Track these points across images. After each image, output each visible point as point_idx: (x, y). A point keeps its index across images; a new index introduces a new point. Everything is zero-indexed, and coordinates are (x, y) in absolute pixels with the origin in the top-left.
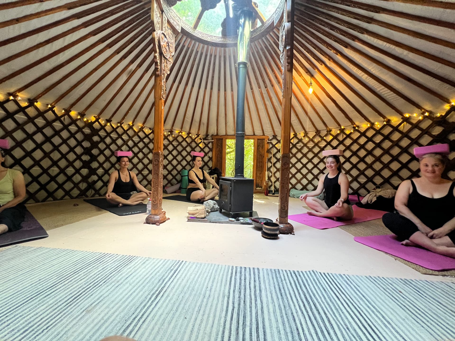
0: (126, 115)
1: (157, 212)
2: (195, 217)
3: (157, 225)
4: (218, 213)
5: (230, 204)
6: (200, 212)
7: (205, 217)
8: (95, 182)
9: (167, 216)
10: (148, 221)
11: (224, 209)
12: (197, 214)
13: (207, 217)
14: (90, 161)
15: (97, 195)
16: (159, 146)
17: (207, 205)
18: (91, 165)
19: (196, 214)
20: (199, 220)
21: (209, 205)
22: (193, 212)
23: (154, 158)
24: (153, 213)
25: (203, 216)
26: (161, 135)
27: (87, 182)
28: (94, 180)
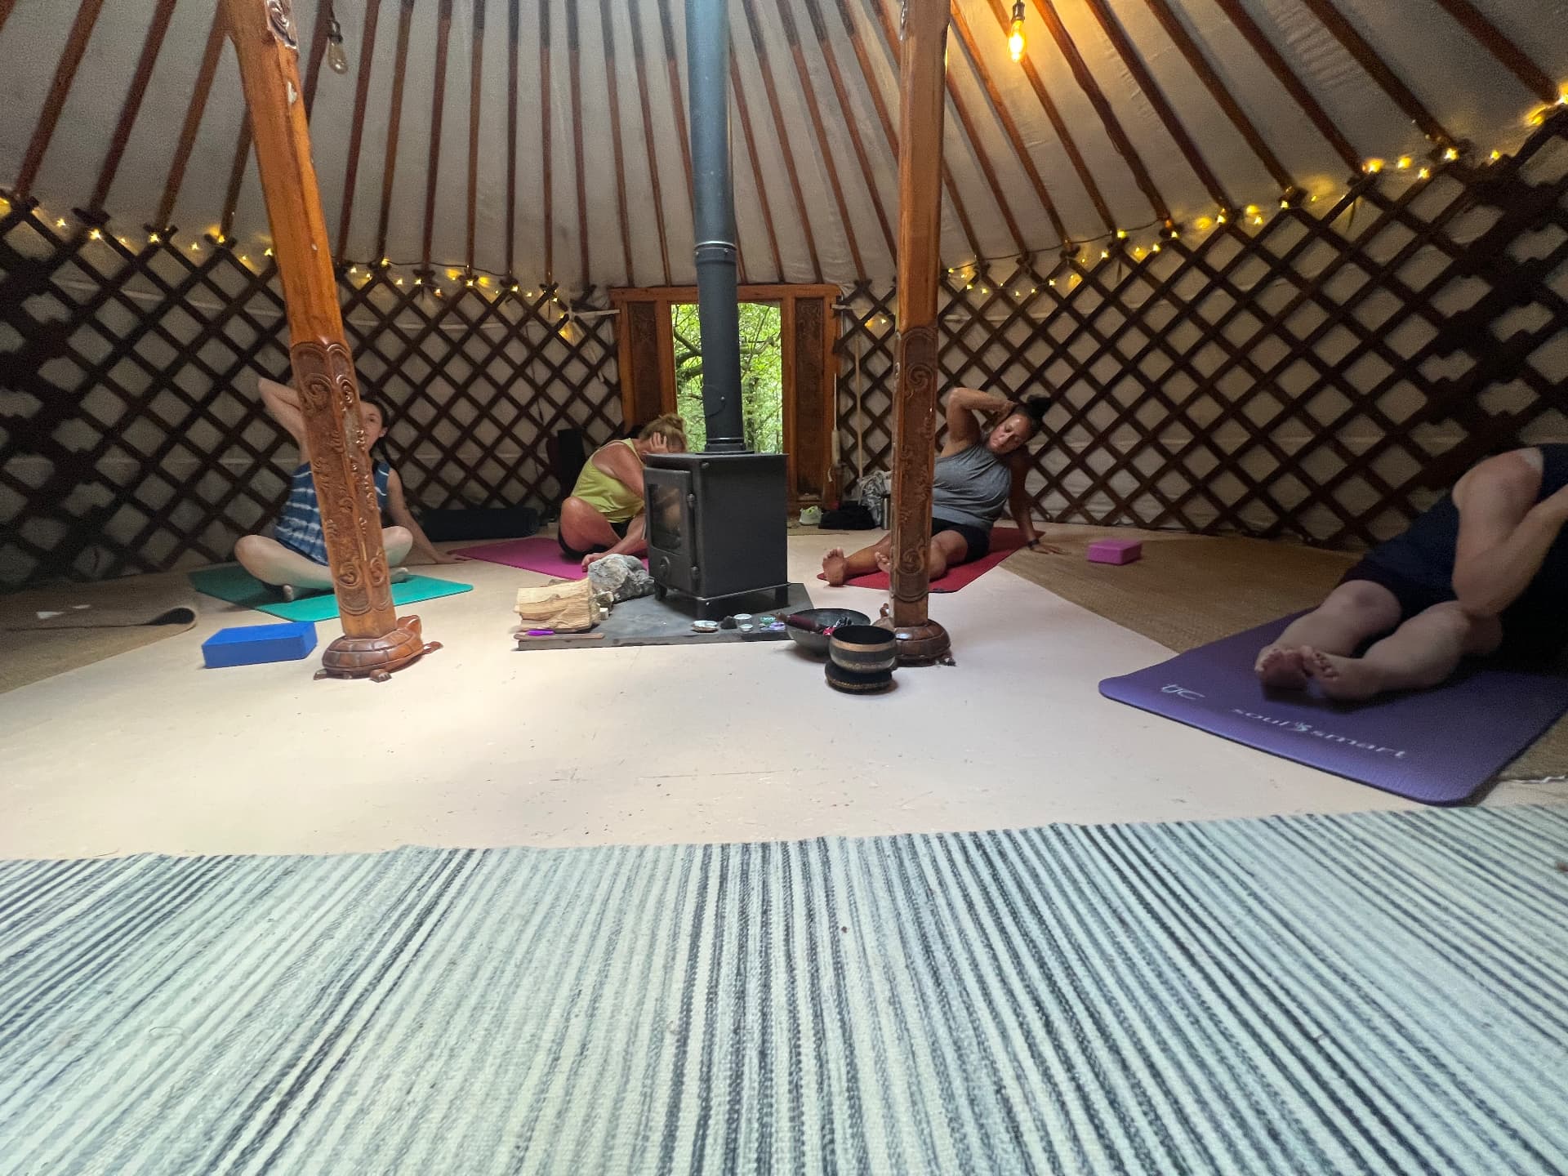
1: (369, 623)
2: (548, 629)
3: (377, 679)
4: (649, 605)
5: (695, 564)
6: (571, 607)
7: (594, 626)
8: (103, 514)
9: (428, 635)
10: (337, 666)
11: (673, 588)
12: (560, 617)
13: (604, 625)
15: (132, 570)
16: (316, 312)
17: (604, 574)
19: (552, 615)
20: (568, 641)
21: (611, 575)
22: (540, 609)
23: (304, 376)
24: (354, 631)
25: (584, 621)
26: (315, 253)
27: (63, 516)
28: (95, 507)
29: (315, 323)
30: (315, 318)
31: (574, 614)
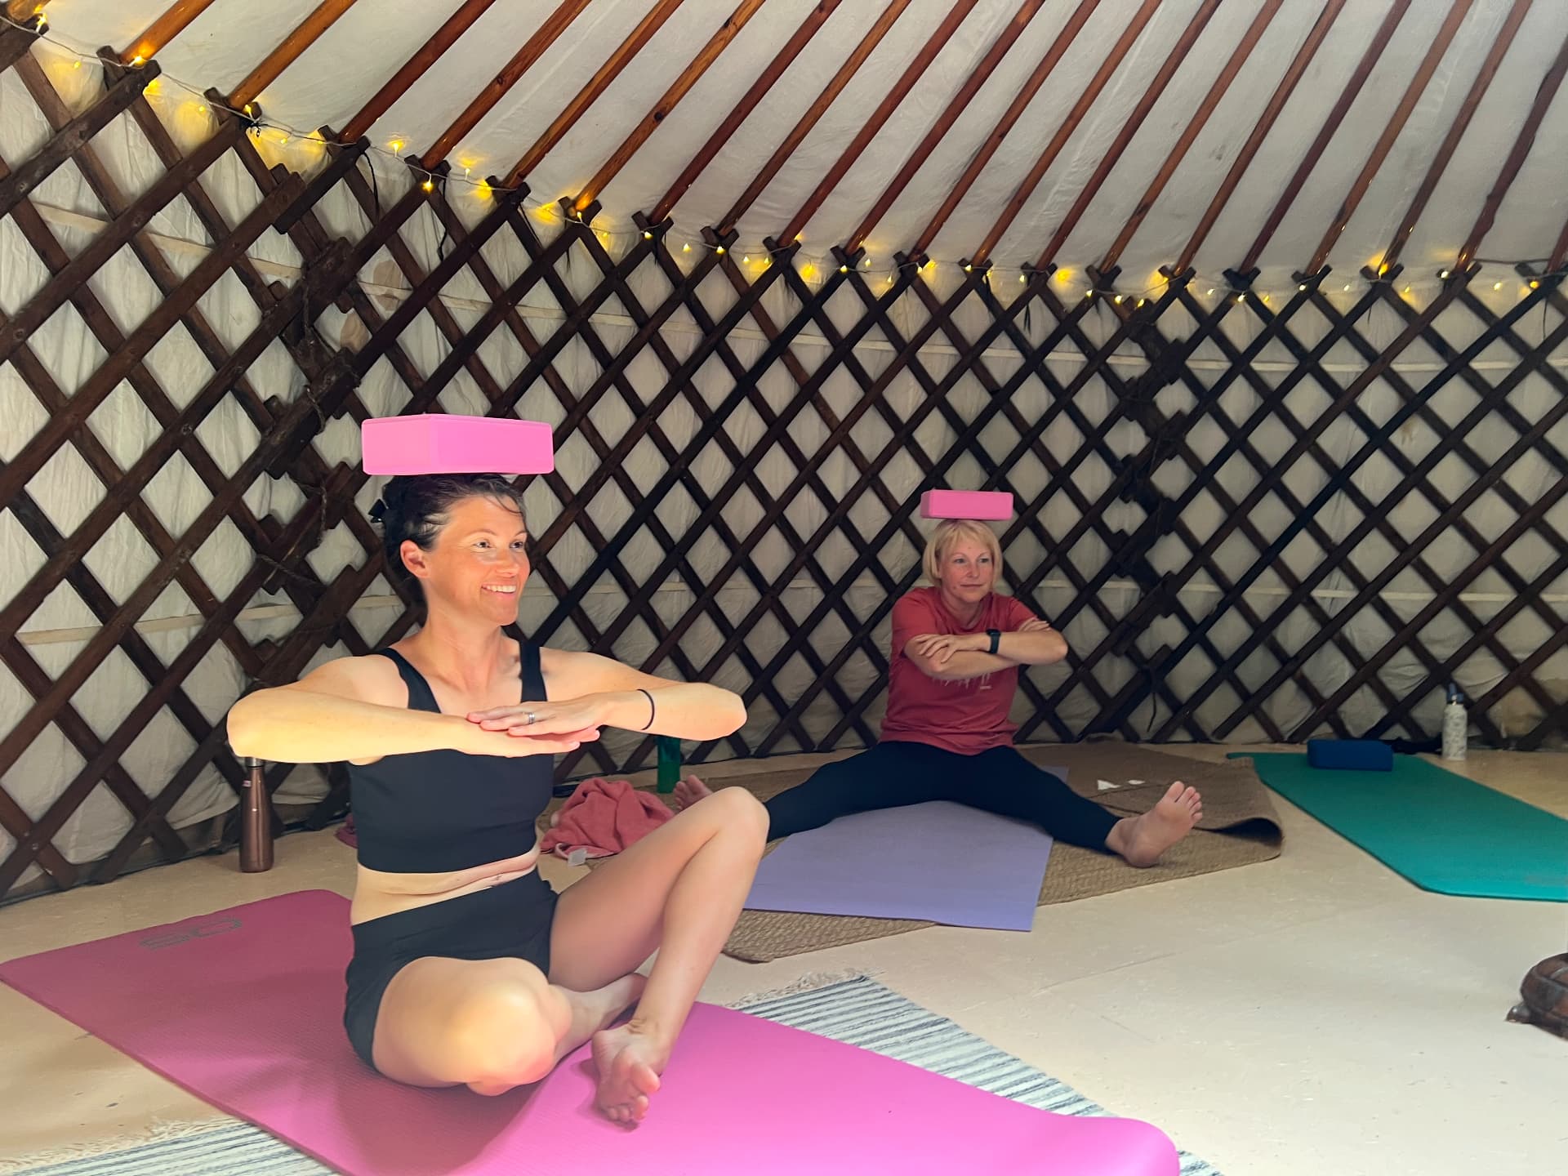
8: (1172, 657)
14: (1148, 536)
15: (1182, 735)
18: (1147, 555)
27: (1134, 655)
28: (1165, 646)
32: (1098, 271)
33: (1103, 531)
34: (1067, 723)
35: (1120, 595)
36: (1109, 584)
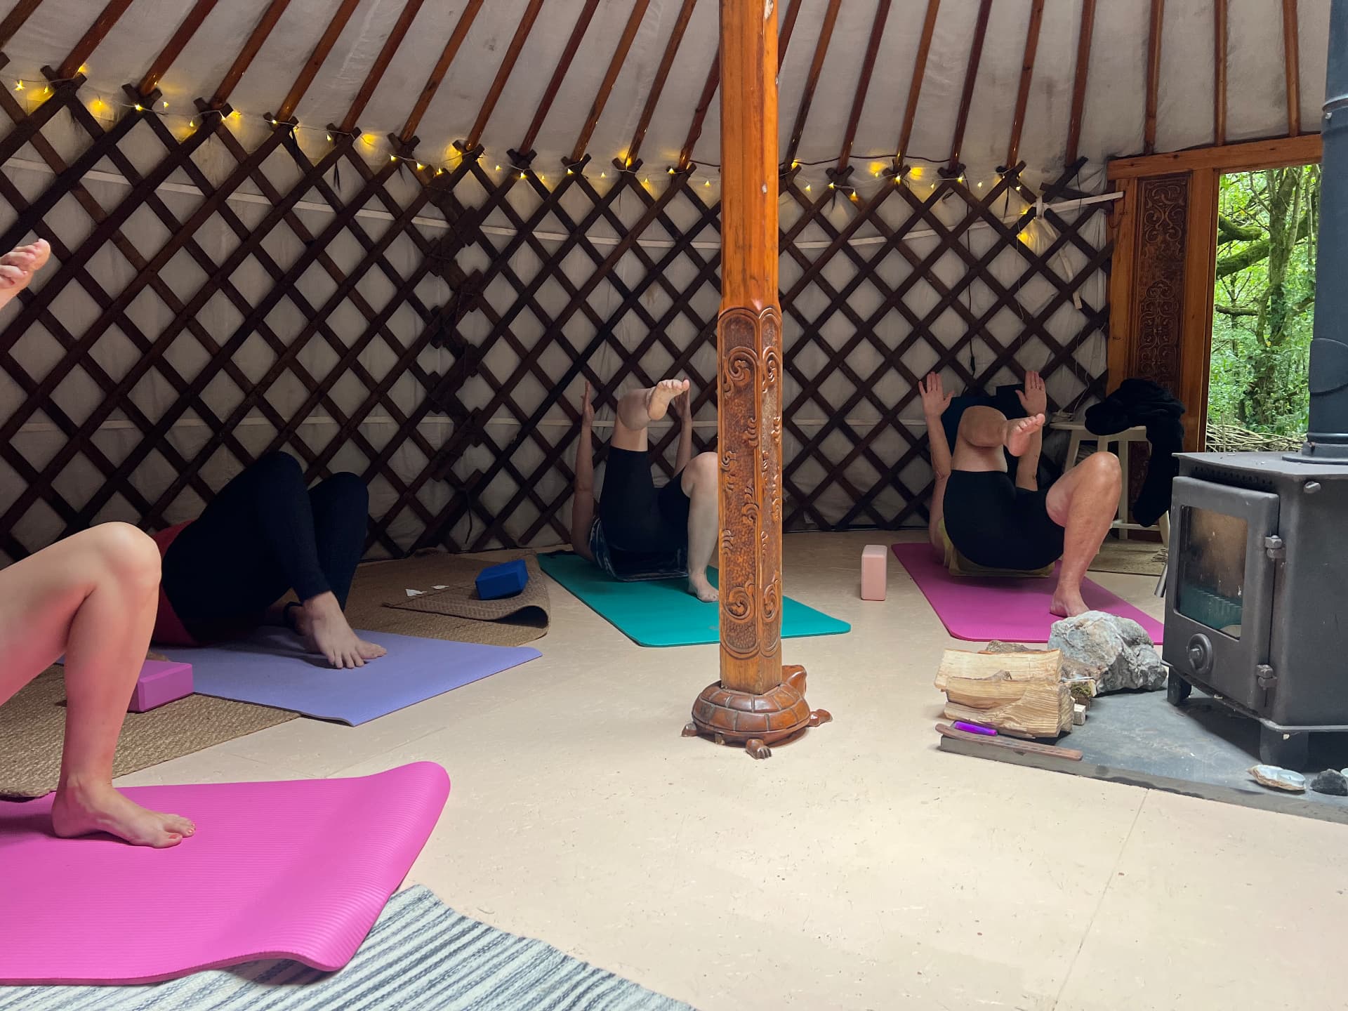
0: (595, 111)
1: (752, 671)
2: (988, 725)
3: (755, 753)
4: (1157, 703)
5: (1267, 660)
6: (1028, 697)
7: (1064, 734)
8: (483, 479)
9: (814, 699)
10: (706, 724)
11: (1202, 687)
12: (1009, 709)
13: (1078, 733)
15: (495, 544)
16: (754, 269)
17: (1079, 643)
18: (458, 394)
19: (993, 704)
20: (1021, 752)
21: (1092, 648)
22: (975, 691)
23: (728, 350)
24: (733, 678)
25: (1049, 725)
26: (764, 195)
27: (451, 480)
28: (478, 471)
29: (752, 283)
30: (752, 277)
31: (1031, 710)
32: (399, 139)
33: (418, 372)
34: (398, 541)
35: (437, 428)
36: (426, 420)
